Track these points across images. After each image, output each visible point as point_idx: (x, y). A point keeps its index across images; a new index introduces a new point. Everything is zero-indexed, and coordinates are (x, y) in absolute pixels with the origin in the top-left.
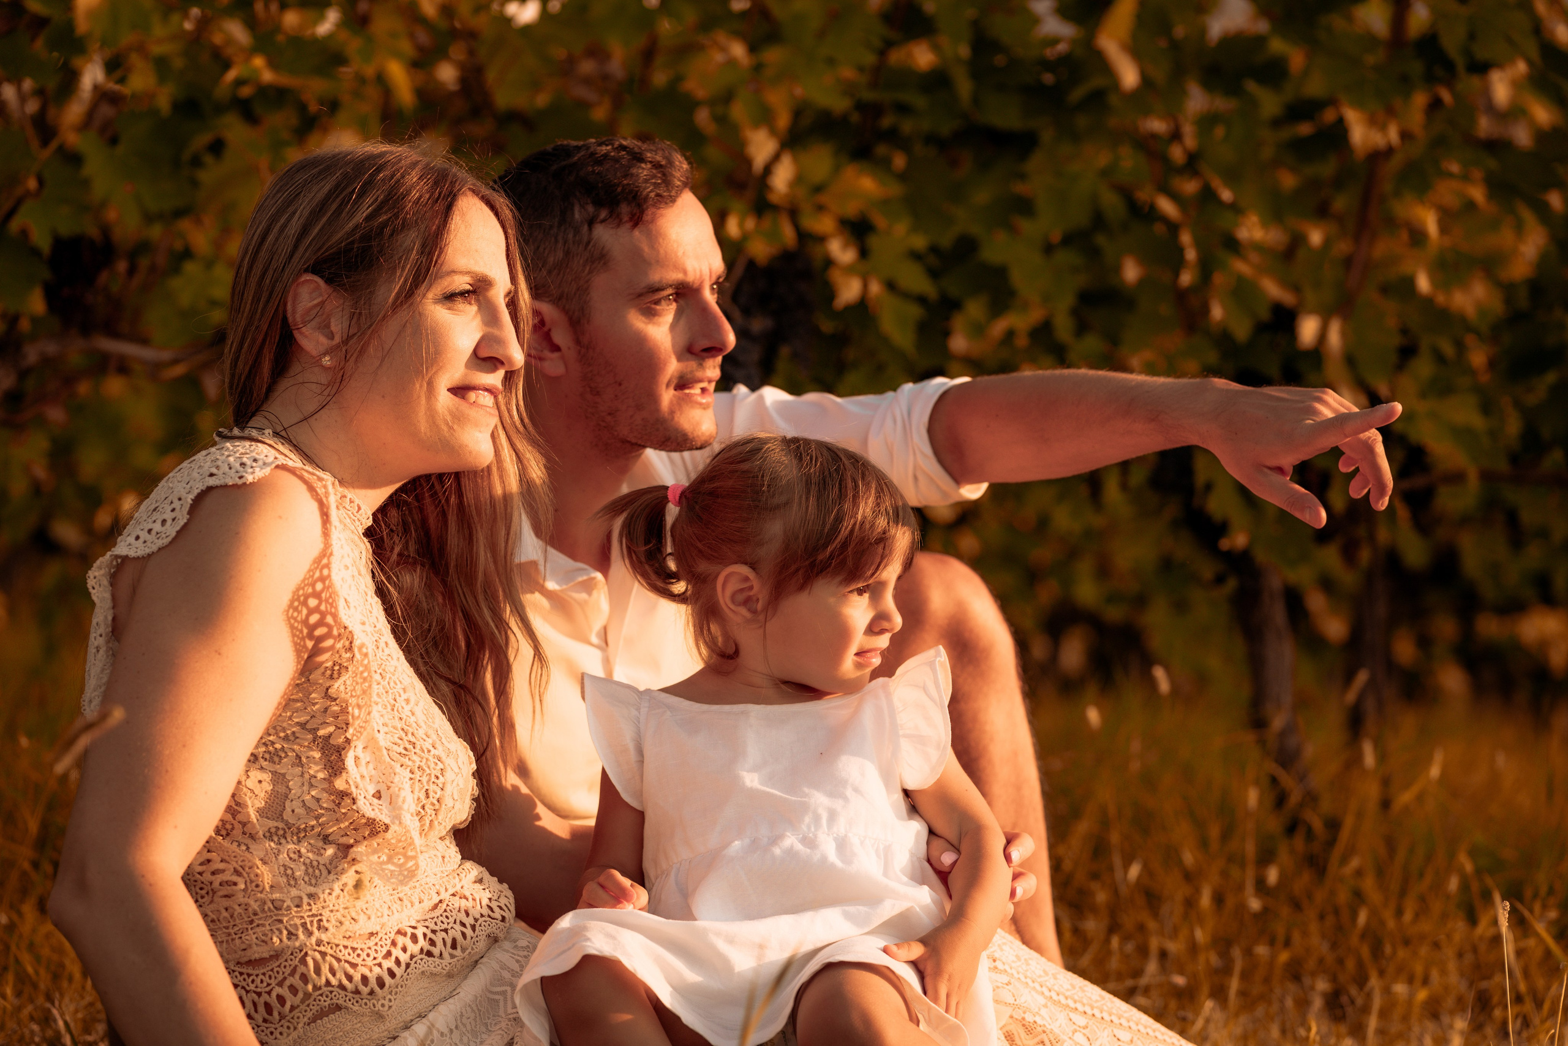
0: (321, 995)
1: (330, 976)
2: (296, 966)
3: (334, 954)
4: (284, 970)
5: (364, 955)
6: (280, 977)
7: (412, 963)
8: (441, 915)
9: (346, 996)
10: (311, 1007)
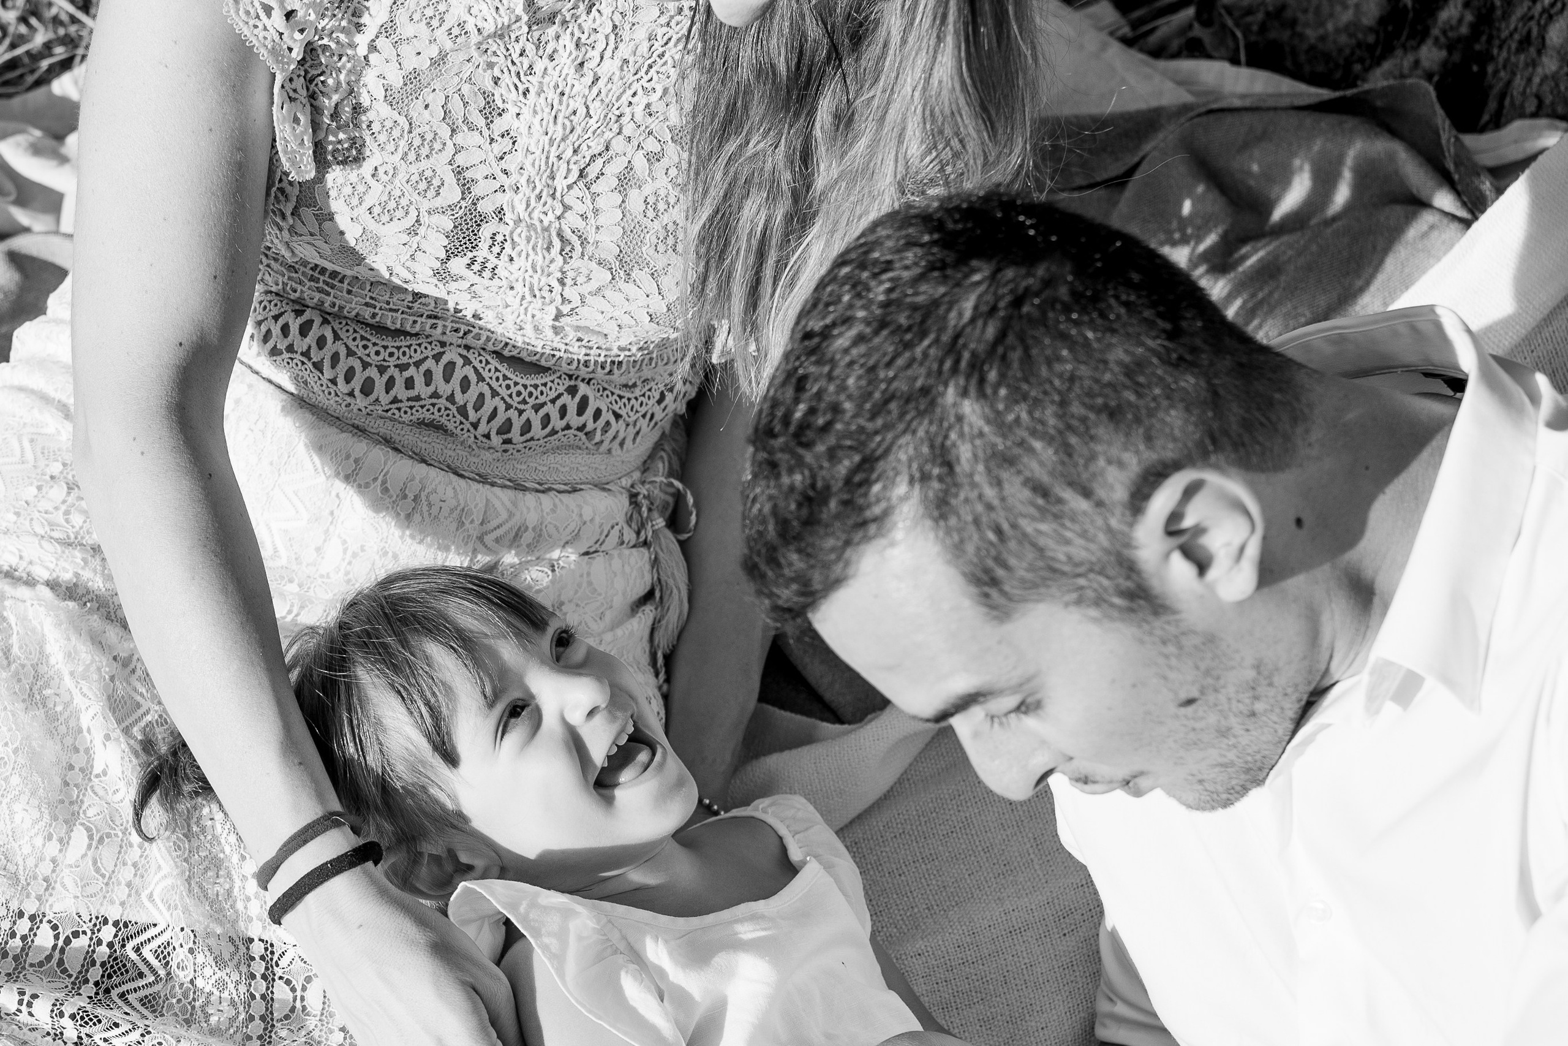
0: (433, 405)
1: (458, 390)
2: (427, 357)
3: (481, 370)
4: (412, 354)
5: (514, 390)
6: (404, 360)
7: (561, 434)
8: (636, 399)
9: (461, 423)
10: (414, 411)
